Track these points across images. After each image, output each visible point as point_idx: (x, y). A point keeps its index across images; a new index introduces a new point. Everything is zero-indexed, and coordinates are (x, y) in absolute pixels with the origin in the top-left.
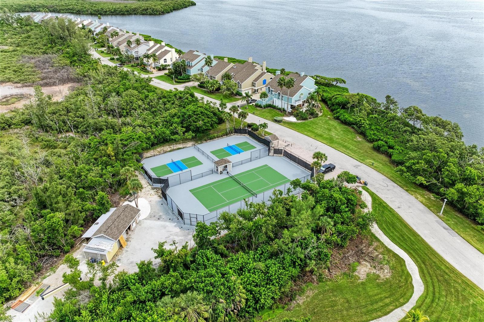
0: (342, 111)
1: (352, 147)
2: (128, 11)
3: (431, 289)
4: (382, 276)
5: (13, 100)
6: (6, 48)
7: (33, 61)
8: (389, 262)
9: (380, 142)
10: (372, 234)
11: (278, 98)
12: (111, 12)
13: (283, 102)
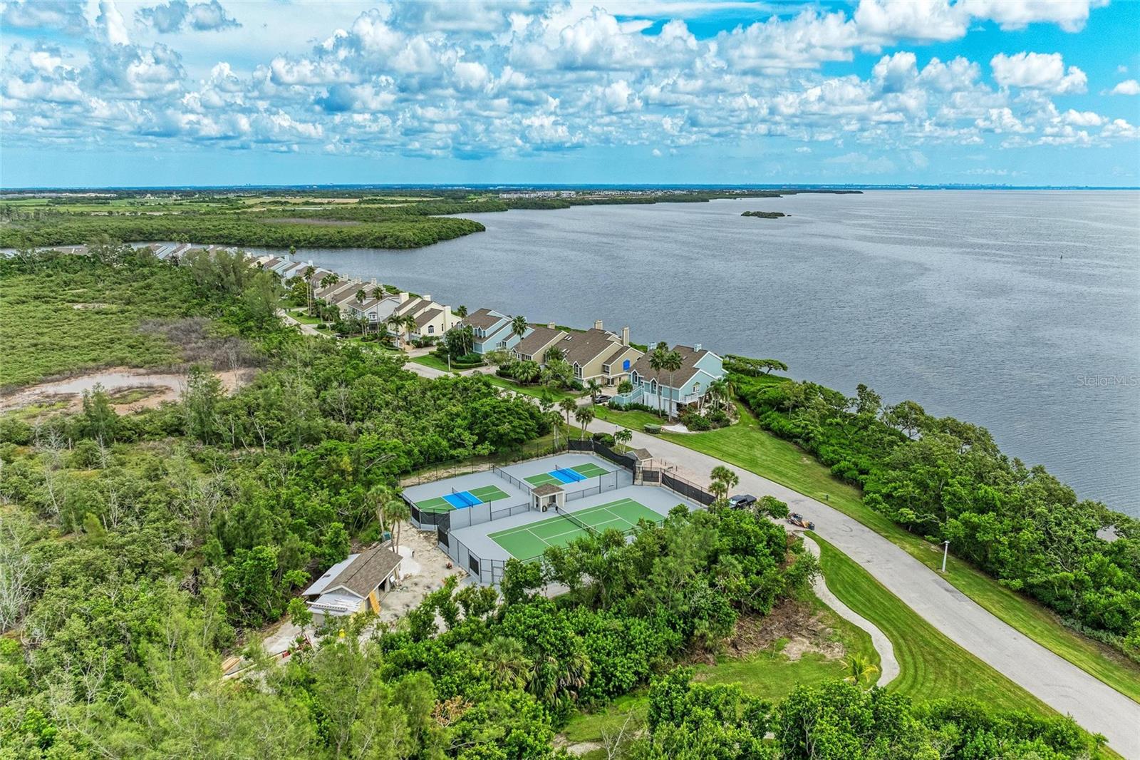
0: (775, 415)
1: (791, 473)
2: (345, 241)
3: (912, 671)
4: (829, 656)
5: (135, 396)
6: (104, 306)
7: (165, 329)
8: (843, 638)
9: (843, 464)
10: (817, 599)
11: (653, 392)
12: (310, 242)
13: (662, 398)
